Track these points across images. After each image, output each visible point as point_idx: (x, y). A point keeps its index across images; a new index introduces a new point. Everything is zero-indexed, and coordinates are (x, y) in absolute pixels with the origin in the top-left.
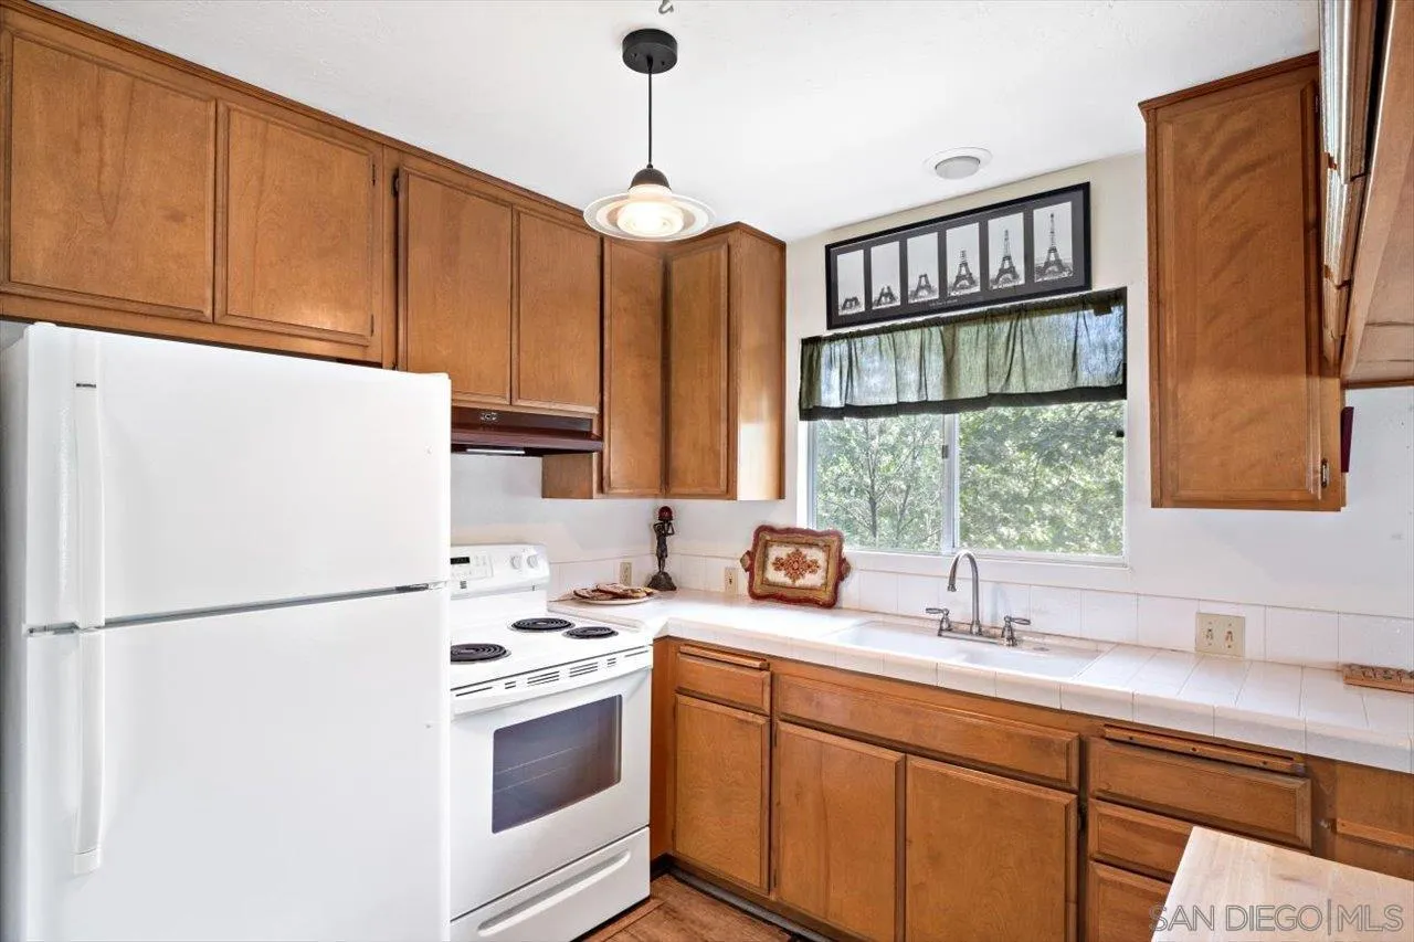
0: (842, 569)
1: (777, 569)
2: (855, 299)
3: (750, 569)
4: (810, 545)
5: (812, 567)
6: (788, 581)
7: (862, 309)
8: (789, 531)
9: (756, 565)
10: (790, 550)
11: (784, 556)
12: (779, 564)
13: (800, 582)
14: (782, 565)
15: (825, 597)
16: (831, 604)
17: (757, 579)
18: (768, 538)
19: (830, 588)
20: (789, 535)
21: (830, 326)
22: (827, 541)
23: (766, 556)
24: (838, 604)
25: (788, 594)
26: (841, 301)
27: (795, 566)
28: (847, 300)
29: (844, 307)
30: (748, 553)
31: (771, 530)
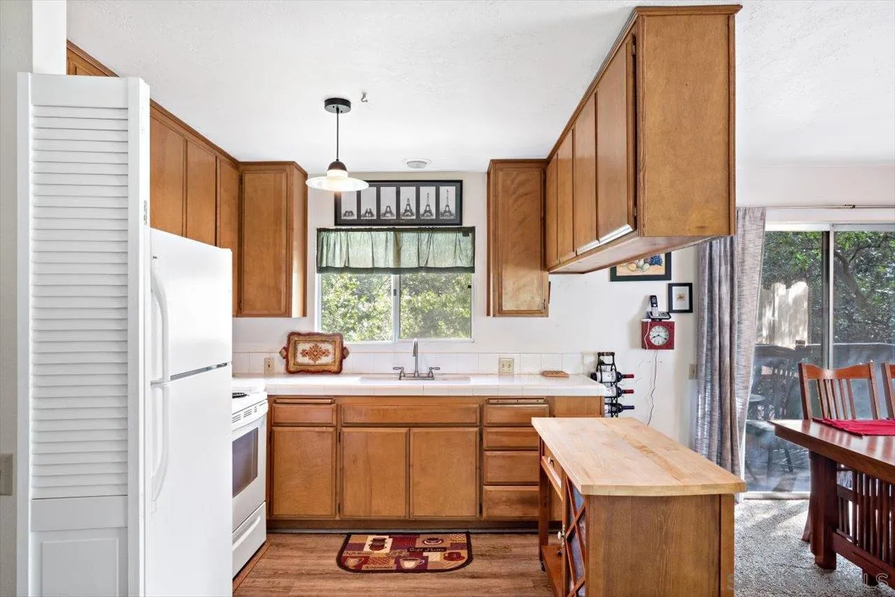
0: (344, 353)
1: (304, 356)
2: (351, 212)
3: (286, 357)
4: (324, 342)
5: (325, 353)
6: (311, 362)
7: (355, 217)
8: (310, 334)
9: (290, 355)
10: (311, 345)
11: (308, 349)
12: (305, 353)
13: (319, 362)
14: (307, 353)
15: (335, 368)
16: (338, 372)
17: (291, 363)
18: (296, 339)
19: (337, 363)
20: (310, 336)
21: (336, 224)
22: (335, 339)
23: (295, 349)
24: (343, 371)
25: (312, 369)
26: (343, 212)
27: (315, 353)
28: (346, 212)
29: (345, 215)
30: (284, 348)
31: (299, 334)
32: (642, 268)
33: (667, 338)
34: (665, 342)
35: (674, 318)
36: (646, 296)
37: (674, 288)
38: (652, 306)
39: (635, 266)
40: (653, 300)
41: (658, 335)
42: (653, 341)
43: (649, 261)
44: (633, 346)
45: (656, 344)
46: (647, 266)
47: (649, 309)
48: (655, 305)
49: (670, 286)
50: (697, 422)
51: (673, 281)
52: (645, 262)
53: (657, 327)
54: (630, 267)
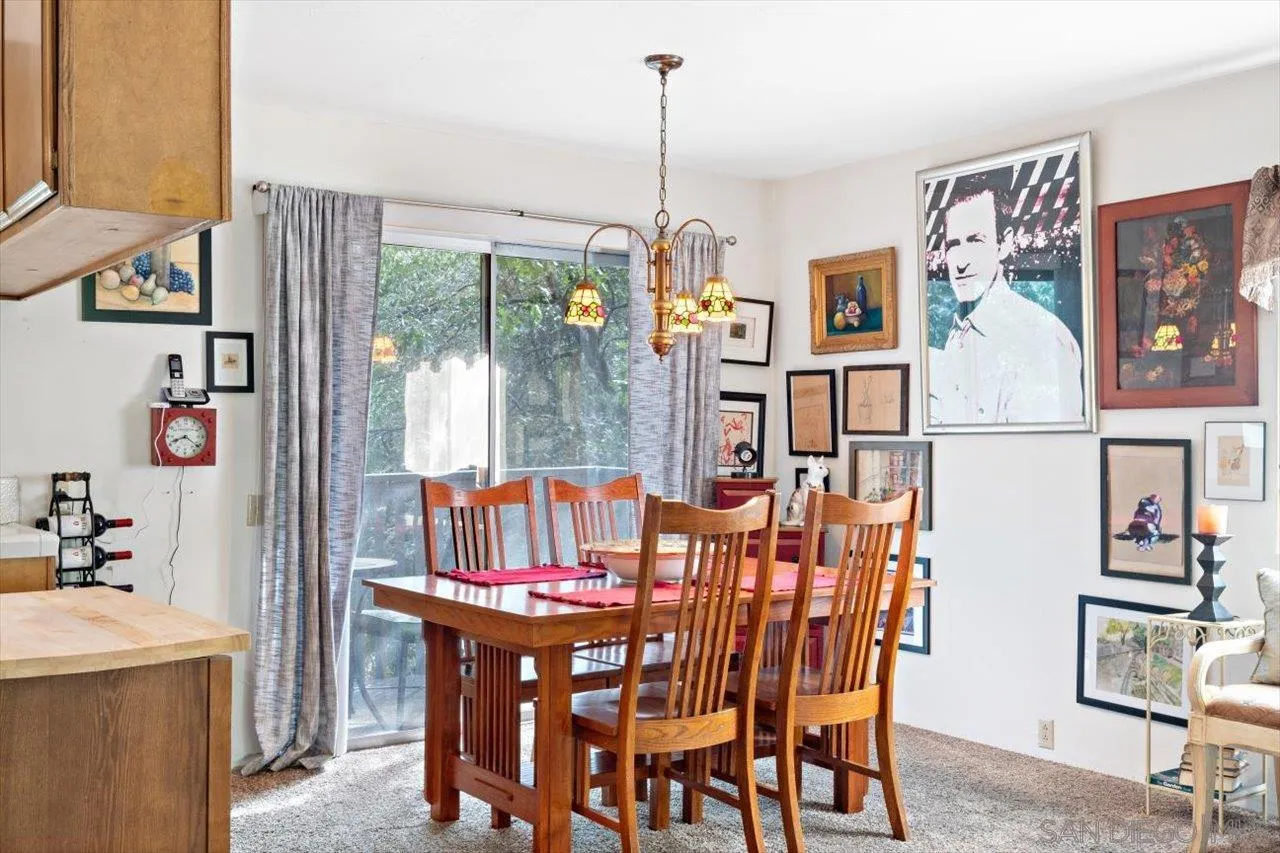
32: (151, 296)
33: (202, 441)
34: (198, 450)
35: (216, 401)
36: (160, 356)
37: (217, 342)
38: (172, 376)
39: (135, 290)
40: (174, 364)
41: (184, 435)
42: (173, 449)
43: (167, 281)
44: (131, 461)
45: (180, 454)
46: (161, 293)
47: (167, 383)
48: (177, 375)
49: (210, 337)
50: (260, 608)
51: (216, 326)
52: (157, 285)
53: (181, 420)
54: (124, 293)
